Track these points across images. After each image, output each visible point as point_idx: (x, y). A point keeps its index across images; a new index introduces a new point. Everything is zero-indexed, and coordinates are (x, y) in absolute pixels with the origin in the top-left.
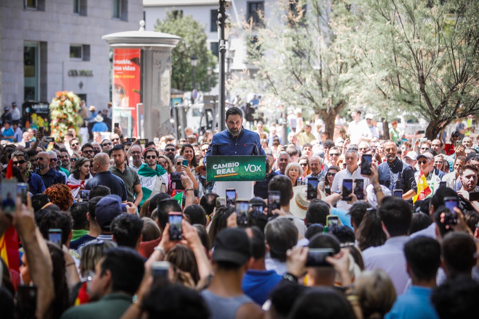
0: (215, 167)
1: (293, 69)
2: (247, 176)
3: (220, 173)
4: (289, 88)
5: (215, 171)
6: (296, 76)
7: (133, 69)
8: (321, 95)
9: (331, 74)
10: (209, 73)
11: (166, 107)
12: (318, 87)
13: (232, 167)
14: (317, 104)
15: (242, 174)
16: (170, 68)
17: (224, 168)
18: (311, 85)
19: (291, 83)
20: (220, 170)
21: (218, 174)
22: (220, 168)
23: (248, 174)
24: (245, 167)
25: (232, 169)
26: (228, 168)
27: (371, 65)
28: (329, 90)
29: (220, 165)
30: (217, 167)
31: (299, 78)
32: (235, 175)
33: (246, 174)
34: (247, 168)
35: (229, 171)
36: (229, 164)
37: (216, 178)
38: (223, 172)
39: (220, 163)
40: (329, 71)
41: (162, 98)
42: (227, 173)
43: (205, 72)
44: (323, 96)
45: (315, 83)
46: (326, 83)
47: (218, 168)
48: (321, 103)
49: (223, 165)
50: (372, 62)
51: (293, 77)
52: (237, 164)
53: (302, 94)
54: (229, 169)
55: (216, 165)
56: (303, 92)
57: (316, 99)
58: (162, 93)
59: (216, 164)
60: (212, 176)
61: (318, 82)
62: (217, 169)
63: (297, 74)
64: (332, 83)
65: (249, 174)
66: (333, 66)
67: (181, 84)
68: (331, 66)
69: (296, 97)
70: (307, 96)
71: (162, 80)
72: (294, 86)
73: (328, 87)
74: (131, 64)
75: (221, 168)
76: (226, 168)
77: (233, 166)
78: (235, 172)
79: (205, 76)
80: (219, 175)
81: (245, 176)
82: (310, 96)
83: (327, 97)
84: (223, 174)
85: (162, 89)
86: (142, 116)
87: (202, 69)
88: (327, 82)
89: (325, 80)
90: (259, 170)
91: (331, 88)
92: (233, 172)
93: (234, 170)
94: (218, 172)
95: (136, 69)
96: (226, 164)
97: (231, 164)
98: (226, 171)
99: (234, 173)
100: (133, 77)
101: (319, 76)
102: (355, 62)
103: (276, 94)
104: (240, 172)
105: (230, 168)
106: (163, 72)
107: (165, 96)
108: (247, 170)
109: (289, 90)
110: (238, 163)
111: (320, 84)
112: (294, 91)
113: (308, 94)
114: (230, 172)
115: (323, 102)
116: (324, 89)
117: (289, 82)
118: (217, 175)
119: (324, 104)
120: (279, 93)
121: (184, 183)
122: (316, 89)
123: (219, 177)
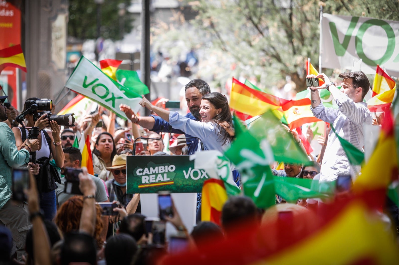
0: (140, 172)
1: (249, 12)
2: (187, 185)
3: (147, 182)
4: (244, 40)
5: (140, 178)
6: (253, 23)
7: (10, 13)
8: (291, 51)
9: (307, 20)
10: (122, 12)
11: (60, 70)
12: (286, 40)
13: (165, 172)
14: (285, 65)
15: (180, 183)
16: (65, 13)
17: (153, 174)
18: (277, 37)
19: (248, 35)
20: (147, 177)
21: (143, 182)
22: (146, 175)
23: (188, 183)
24: (184, 172)
25: (165, 175)
26: (158, 173)
27: (367, 11)
28: (303, 45)
29: (146, 169)
30: (143, 172)
31: (259, 26)
32: (169, 185)
33: (185, 183)
34: (187, 174)
35: (160, 178)
36: (160, 167)
37: (141, 188)
38: (152, 179)
39: (147, 167)
40: (303, 16)
41: (54, 57)
42: (157, 181)
43: (115, 11)
44: (295, 53)
45: (282, 35)
46: (298, 34)
47: (144, 174)
48: (291, 64)
49: (151, 169)
50: (369, 6)
51: (250, 25)
52: (172, 168)
53: (263, 50)
54: (160, 176)
55: (141, 170)
56: (265, 47)
57: (284, 56)
58: (54, 49)
59: (140, 167)
60: (135, 186)
61: (287, 32)
62: (142, 175)
63: (256, 20)
64: (307, 33)
65: (190, 183)
66: (310, 8)
67: (79, 30)
68: (306, 8)
69: (254, 55)
70: (270, 54)
71: (54, 30)
72: (251, 38)
73: (302, 39)
74: (7, 6)
75: (149, 173)
76: (156, 175)
77: (167, 171)
78: (169, 179)
79: (115, 17)
80: (146, 184)
81: (184, 185)
82: (274, 53)
83: (300, 54)
84: (152, 183)
85: (53, 44)
86: (24, 85)
87: (109, 8)
88: (300, 32)
89: (297, 28)
90: (204, 177)
91: (307, 42)
92: (166, 179)
93: (168, 177)
94: (145, 180)
95: (14, 13)
96: (156, 168)
97: (163, 167)
98: (156, 178)
99: (168, 181)
100: (10, 25)
101: (289, 22)
102: (341, 4)
103: (225, 50)
104: (176, 179)
105: (162, 174)
106: (55, 18)
107: (58, 54)
108: (187, 177)
109: (244, 44)
110: (174, 167)
111: (290, 36)
112: (251, 45)
113: (272, 50)
114: (162, 180)
115: (294, 62)
116: (296, 43)
117: (243, 33)
118: (143, 184)
119: (296, 66)
120: (228, 48)
121: (83, 186)
122: (284, 44)
123: (146, 188)
